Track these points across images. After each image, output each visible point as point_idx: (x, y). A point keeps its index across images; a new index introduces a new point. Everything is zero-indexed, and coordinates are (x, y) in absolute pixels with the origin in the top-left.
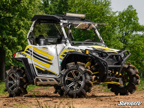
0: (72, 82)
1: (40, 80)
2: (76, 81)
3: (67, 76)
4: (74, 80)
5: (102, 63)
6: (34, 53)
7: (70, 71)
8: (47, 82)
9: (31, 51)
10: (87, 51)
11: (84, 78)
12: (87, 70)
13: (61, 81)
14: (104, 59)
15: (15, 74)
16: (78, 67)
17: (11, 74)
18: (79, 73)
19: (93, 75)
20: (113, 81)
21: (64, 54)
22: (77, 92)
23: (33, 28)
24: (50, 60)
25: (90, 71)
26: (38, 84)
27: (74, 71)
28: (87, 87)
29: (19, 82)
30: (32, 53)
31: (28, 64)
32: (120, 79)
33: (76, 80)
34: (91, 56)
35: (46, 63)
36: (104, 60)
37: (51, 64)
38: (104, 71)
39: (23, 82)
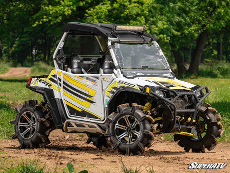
0: (124, 131)
1: (73, 124)
2: (130, 131)
3: (117, 123)
4: (127, 130)
5: (168, 106)
6: (64, 83)
7: (122, 115)
8: (84, 128)
9: (60, 80)
10: (147, 88)
11: (142, 127)
12: (147, 116)
13: (109, 130)
14: (171, 100)
15: (31, 113)
16: (135, 111)
17: (25, 112)
18: (136, 119)
19: (155, 123)
20: (183, 131)
21: (113, 90)
22: (132, 147)
23: (63, 43)
24: (90, 97)
25: (150, 117)
26: (69, 131)
27: (128, 116)
28: (146, 139)
29: (38, 126)
30: (62, 83)
31: (54, 99)
32: (193, 128)
33: (130, 129)
34: (152, 96)
35: (84, 101)
36: (171, 102)
37: (92, 102)
38: (170, 117)
39: (46, 126)
